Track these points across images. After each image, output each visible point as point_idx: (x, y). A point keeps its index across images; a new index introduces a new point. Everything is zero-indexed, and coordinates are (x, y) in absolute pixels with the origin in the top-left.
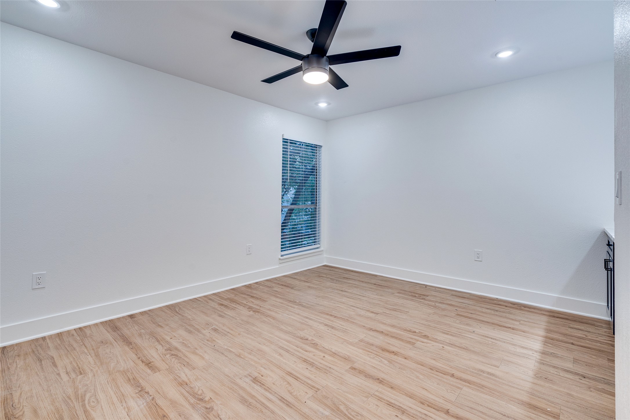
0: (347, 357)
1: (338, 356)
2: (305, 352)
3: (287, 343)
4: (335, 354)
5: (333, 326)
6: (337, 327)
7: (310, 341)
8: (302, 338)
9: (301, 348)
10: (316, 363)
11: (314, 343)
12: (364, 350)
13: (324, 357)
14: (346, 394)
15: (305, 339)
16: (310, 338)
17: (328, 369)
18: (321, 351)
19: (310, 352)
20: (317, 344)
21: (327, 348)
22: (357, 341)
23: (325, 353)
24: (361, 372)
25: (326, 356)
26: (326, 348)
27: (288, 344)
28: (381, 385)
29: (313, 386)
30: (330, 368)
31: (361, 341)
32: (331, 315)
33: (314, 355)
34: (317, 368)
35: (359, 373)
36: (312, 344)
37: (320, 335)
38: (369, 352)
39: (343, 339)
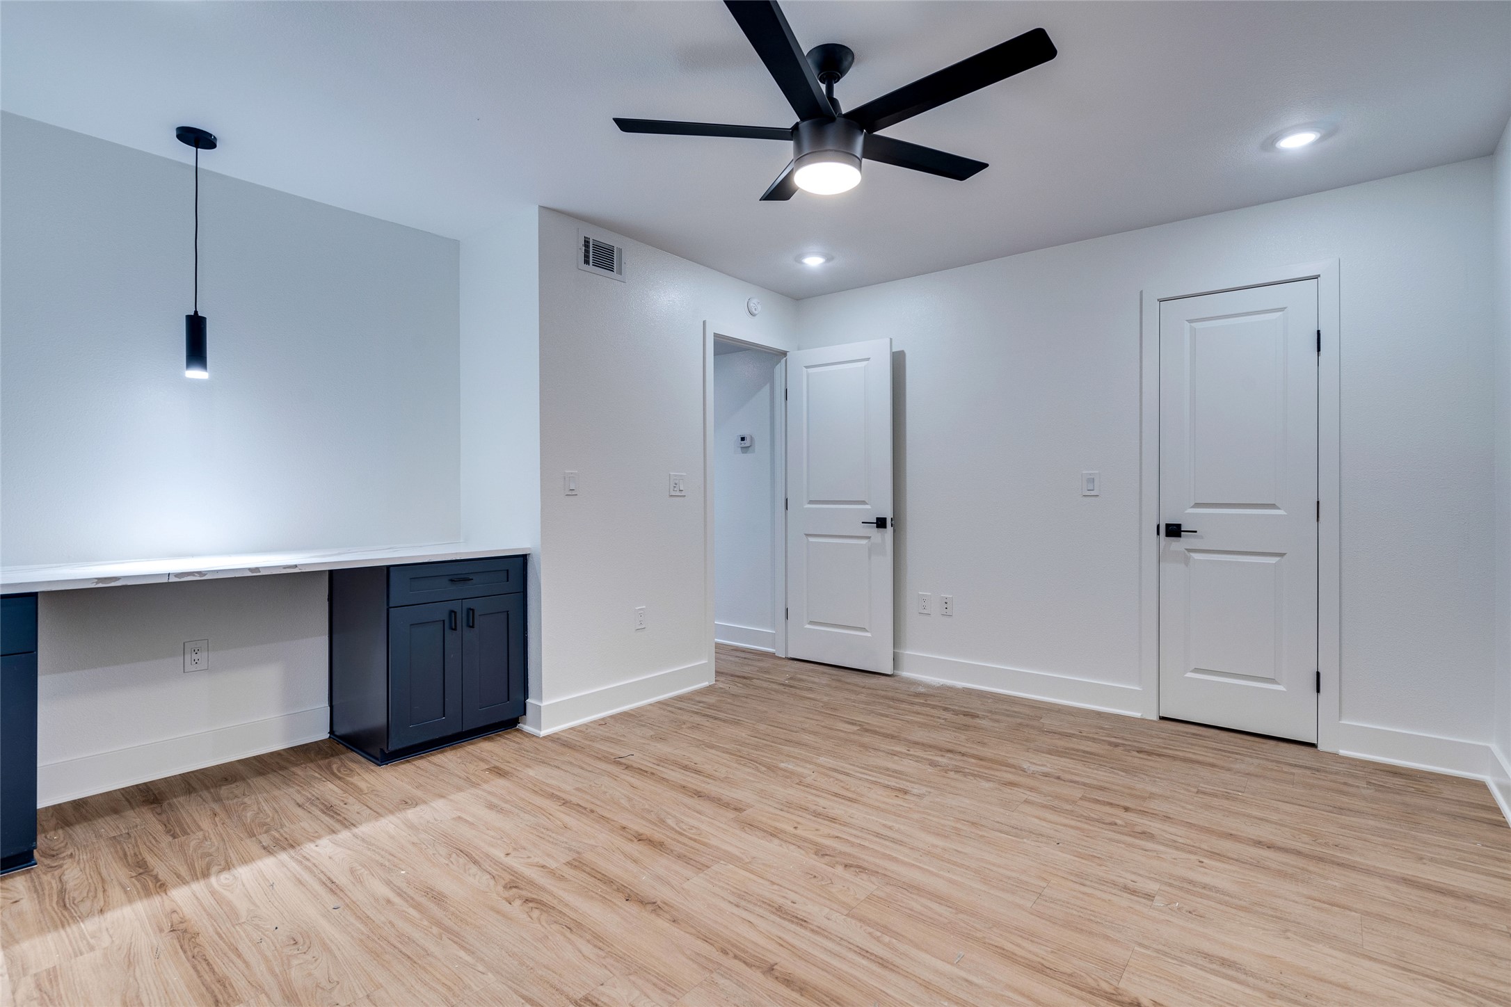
0: (746, 829)
1: (765, 831)
2: (839, 835)
3: (890, 853)
4: (772, 835)
5: (778, 920)
6: (766, 914)
7: (837, 863)
8: (861, 870)
9: (852, 844)
10: (809, 816)
11: (827, 857)
12: (705, 844)
13: (795, 828)
14: (756, 780)
15: (851, 866)
16: (839, 870)
17: (786, 809)
18: (805, 840)
19: (829, 836)
20: (816, 854)
21: (792, 847)
22: (715, 867)
23: (795, 836)
24: (726, 805)
25: (791, 830)
26: (794, 847)
27: (888, 852)
28: (699, 789)
29: (807, 787)
30: (781, 810)
31: (702, 868)
32: (788, 981)
33: (817, 830)
34: (806, 810)
35: (728, 804)
36: (828, 853)
37: (814, 881)
38: (695, 840)
39: (751, 872)
